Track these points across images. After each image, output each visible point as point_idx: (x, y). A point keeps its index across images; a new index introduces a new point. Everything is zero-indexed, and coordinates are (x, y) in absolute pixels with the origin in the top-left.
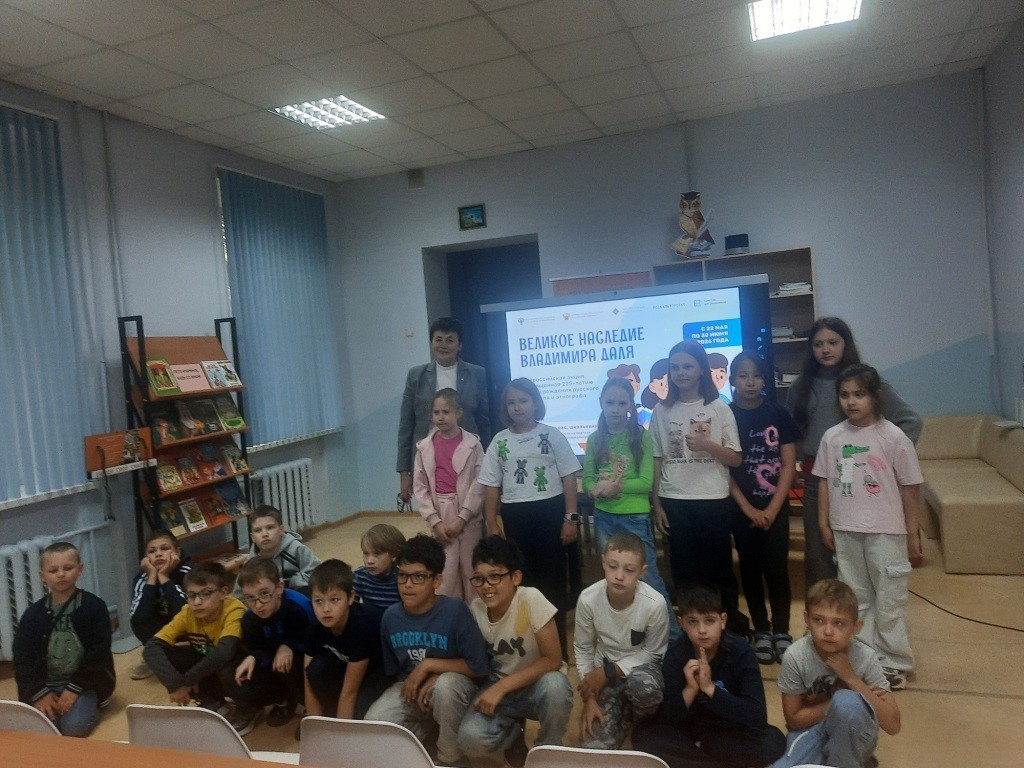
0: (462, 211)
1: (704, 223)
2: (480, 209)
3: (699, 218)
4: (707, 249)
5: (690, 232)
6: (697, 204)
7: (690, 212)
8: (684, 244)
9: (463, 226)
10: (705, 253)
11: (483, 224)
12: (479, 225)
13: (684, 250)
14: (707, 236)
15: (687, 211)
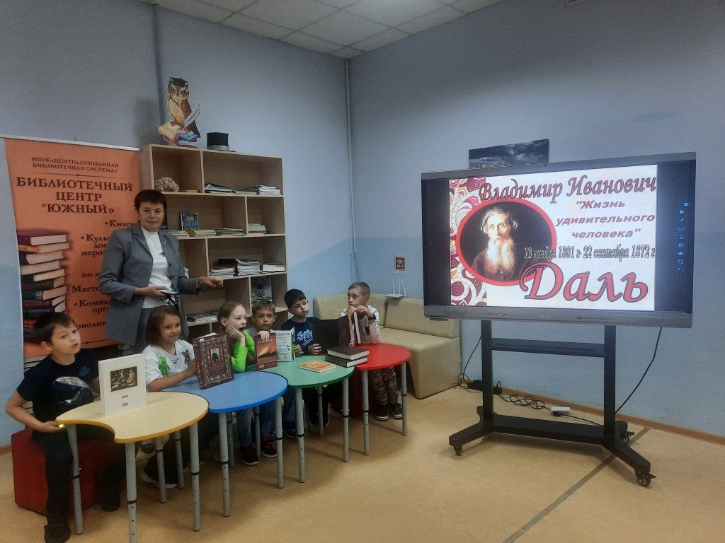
1: (192, 114)
3: (187, 109)
4: (194, 140)
5: (178, 119)
6: (185, 93)
7: (180, 98)
8: (171, 130)
10: (192, 144)
13: (172, 136)
14: (193, 127)
15: (175, 97)
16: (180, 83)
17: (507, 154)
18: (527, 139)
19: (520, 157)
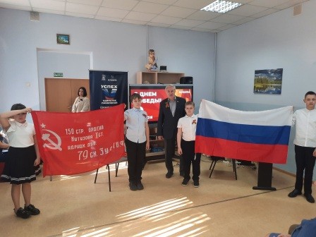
0: (58, 36)
2: (67, 37)
3: (154, 59)
5: (151, 63)
6: (154, 54)
7: (151, 56)
8: (149, 66)
9: (59, 42)
11: (68, 43)
12: (66, 43)
14: (155, 65)
16: (152, 51)
17: (268, 73)
18: (275, 68)
19: (272, 74)
